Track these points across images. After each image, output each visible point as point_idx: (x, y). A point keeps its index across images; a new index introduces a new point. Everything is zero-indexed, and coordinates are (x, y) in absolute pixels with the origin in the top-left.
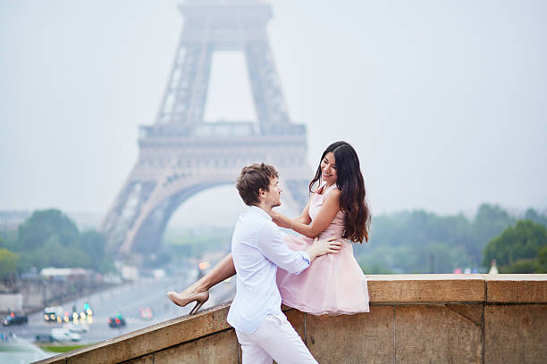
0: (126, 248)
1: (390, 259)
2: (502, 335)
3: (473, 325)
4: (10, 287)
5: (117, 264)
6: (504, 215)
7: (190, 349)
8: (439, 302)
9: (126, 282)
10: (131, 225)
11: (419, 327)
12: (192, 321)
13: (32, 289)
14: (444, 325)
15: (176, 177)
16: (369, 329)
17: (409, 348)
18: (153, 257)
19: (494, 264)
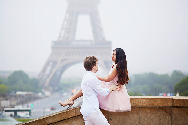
0: (46, 85)
1: (141, 90)
2: (178, 118)
3: (168, 115)
4: (5, 98)
5: (43, 90)
6: (182, 74)
7: (67, 122)
8: (156, 106)
9: (46, 97)
10: (48, 76)
11: (149, 115)
12: (68, 112)
13: (13, 99)
14: (158, 114)
15: (65, 59)
16: (131, 115)
17: (146, 123)
18: (56, 88)
19: (178, 92)
